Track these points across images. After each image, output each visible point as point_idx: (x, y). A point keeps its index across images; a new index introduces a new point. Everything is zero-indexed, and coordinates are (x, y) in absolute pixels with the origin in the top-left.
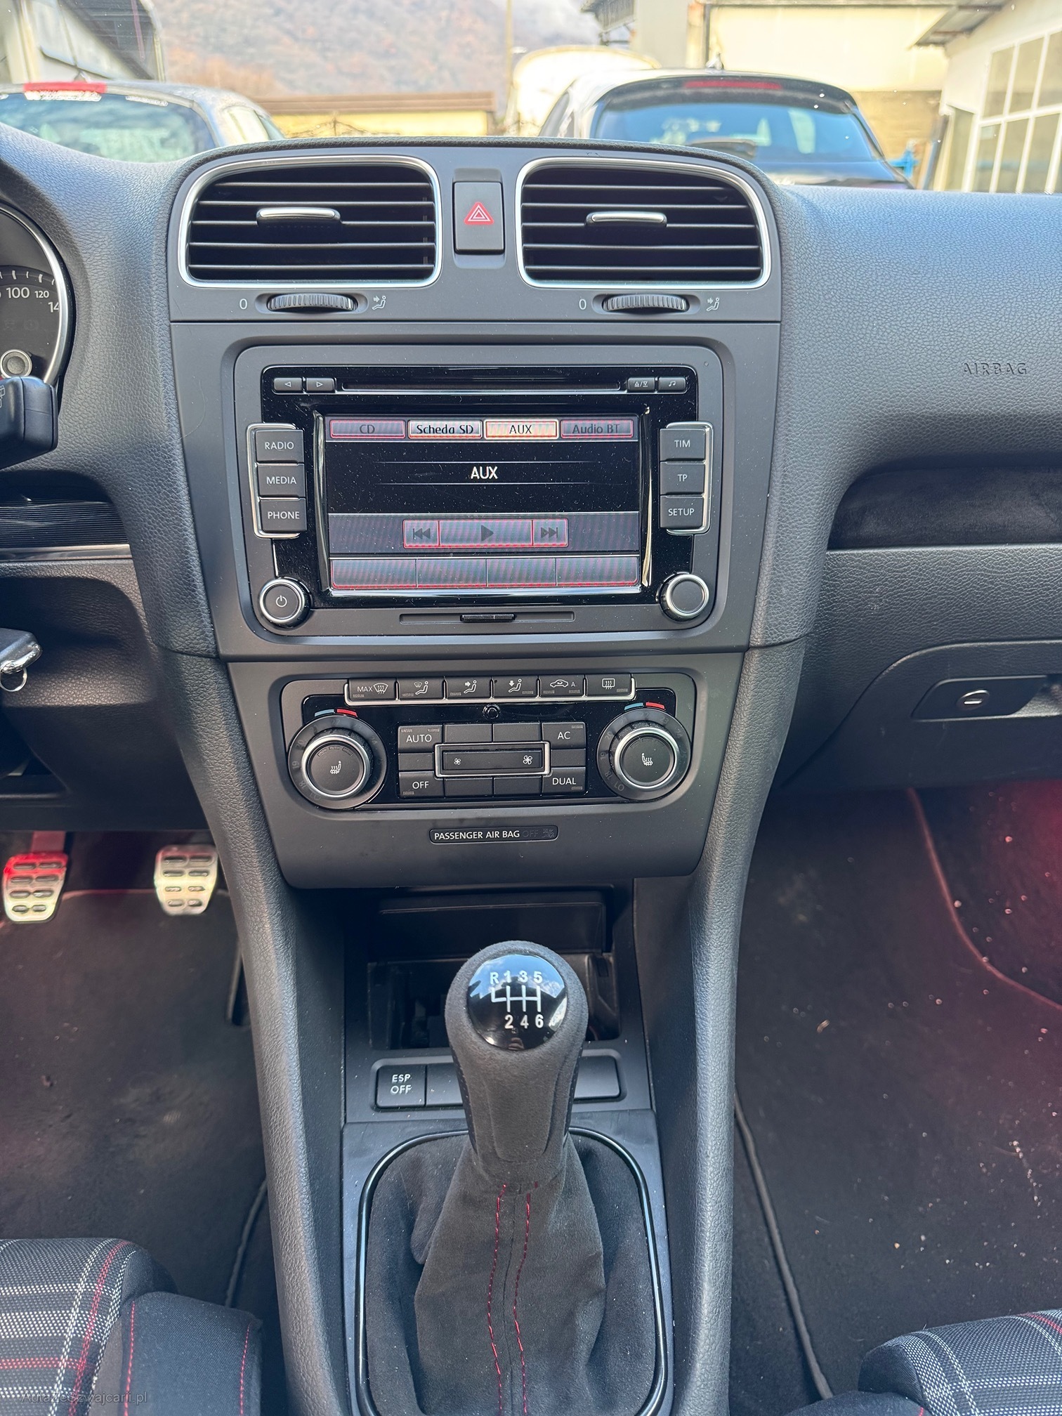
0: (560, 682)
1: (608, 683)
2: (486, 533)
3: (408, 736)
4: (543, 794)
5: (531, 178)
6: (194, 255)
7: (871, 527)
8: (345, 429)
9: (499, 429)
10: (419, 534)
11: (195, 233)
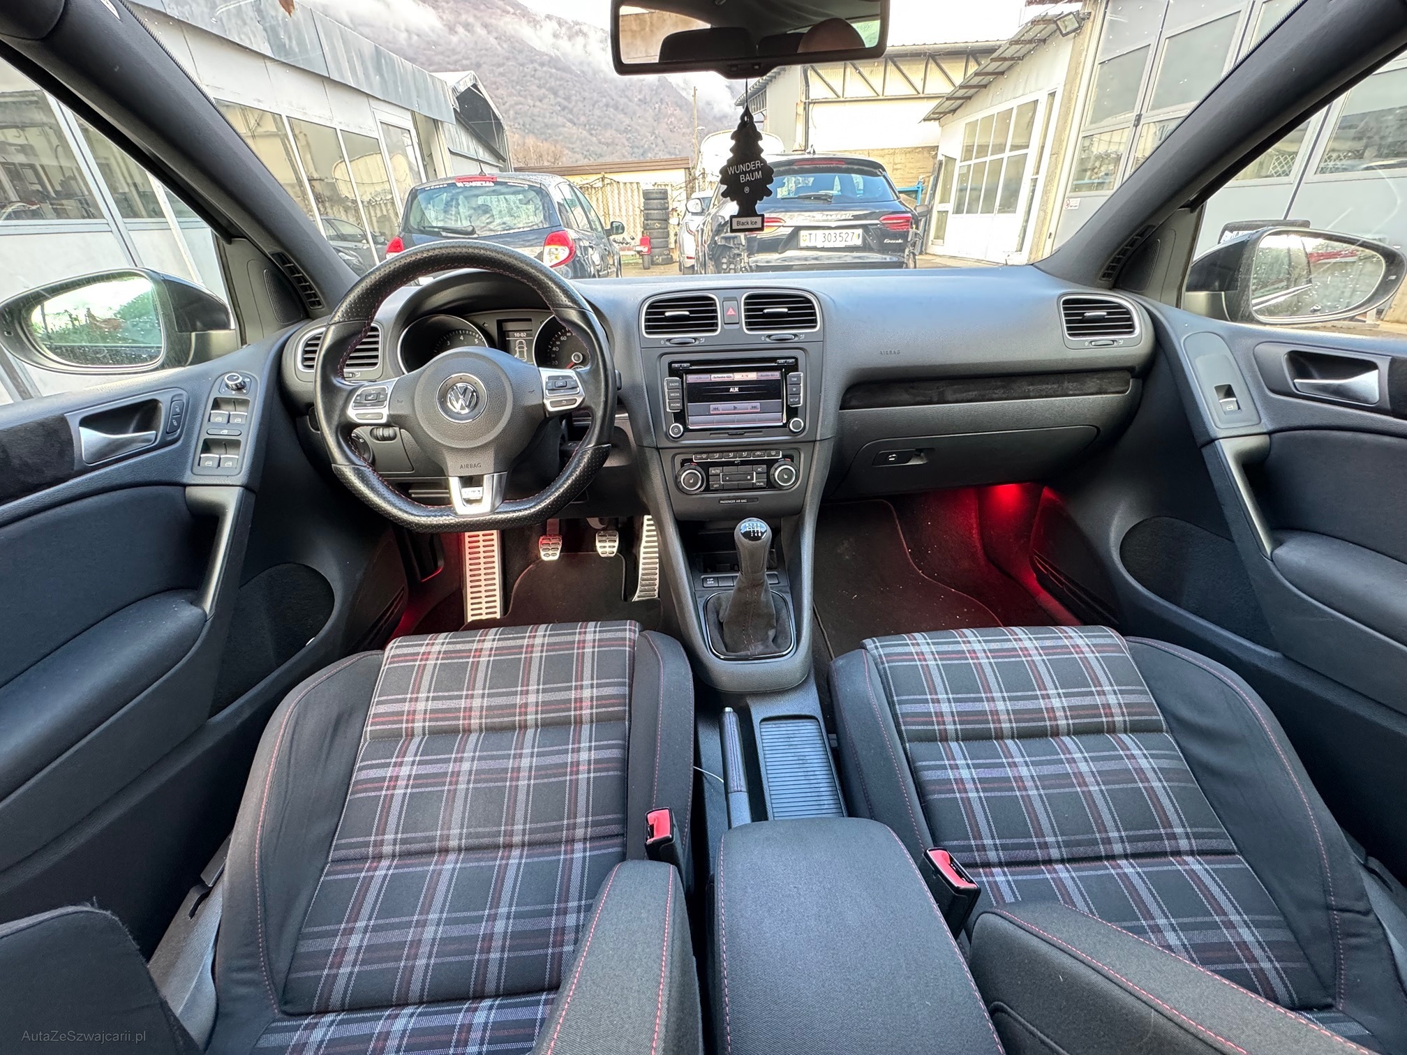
0: (758, 453)
1: (773, 453)
2: (735, 408)
3: (713, 471)
4: (754, 488)
5: (746, 299)
6: (647, 327)
7: (854, 403)
8: (692, 378)
9: (738, 377)
10: (715, 409)
11: (647, 320)
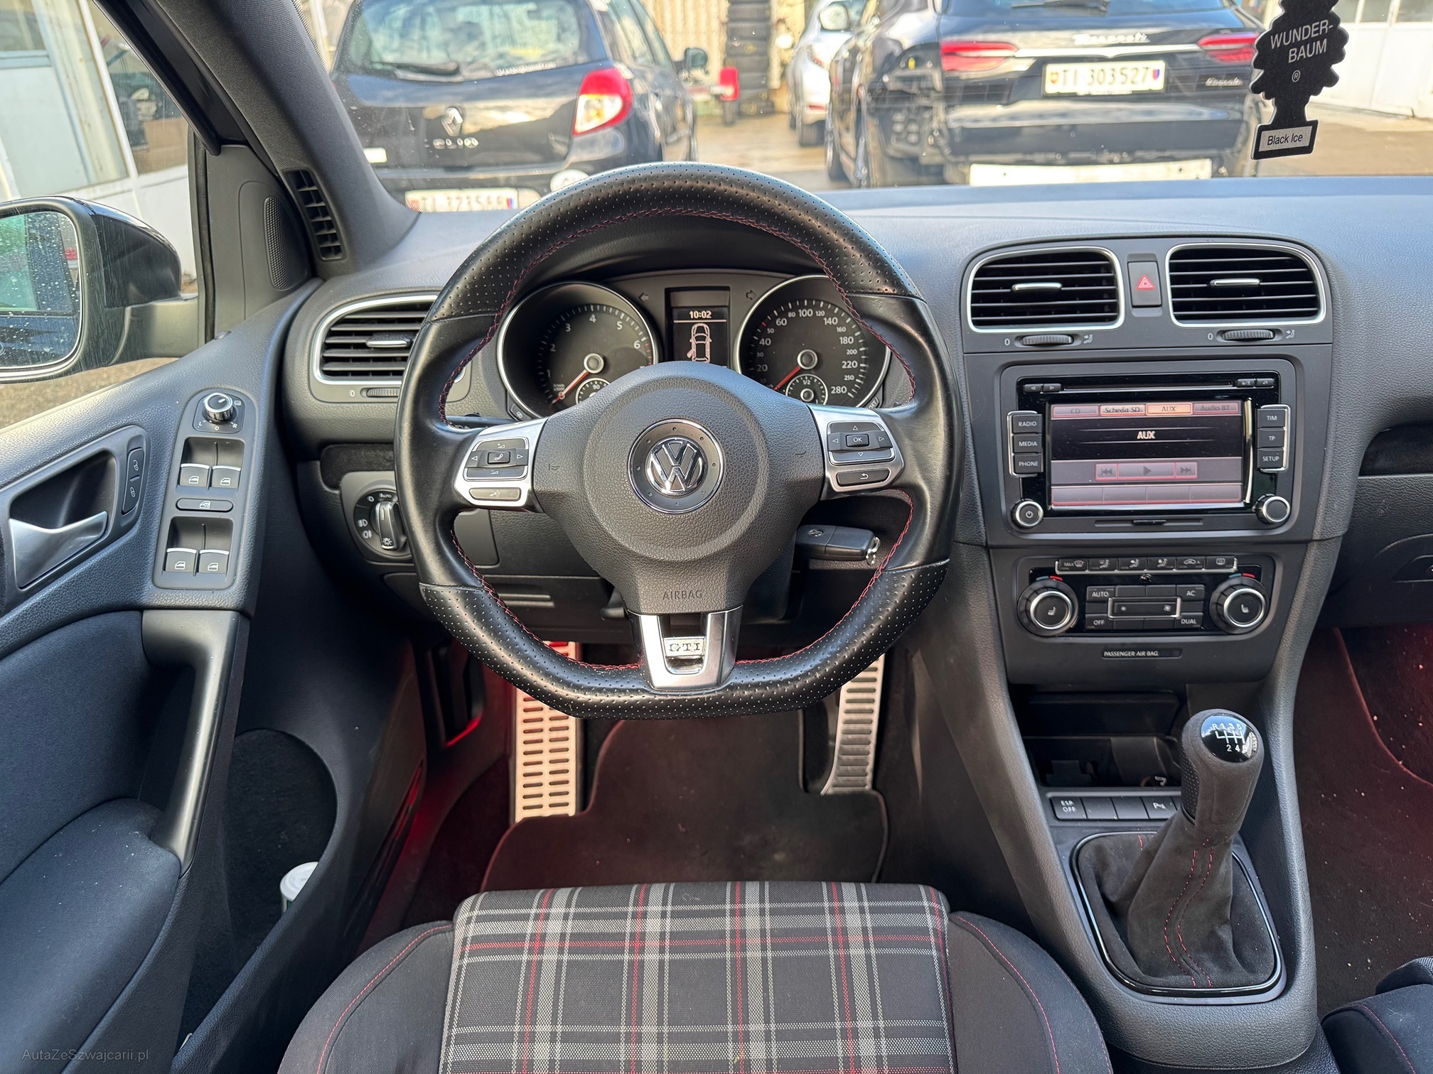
0: (1190, 561)
1: (1221, 561)
2: (1147, 471)
3: (1095, 593)
4: (1177, 628)
5: (1174, 256)
6: (975, 312)
7: (1382, 462)
8: (1060, 412)
9: (1156, 410)
10: (1105, 472)
11: (975, 298)
